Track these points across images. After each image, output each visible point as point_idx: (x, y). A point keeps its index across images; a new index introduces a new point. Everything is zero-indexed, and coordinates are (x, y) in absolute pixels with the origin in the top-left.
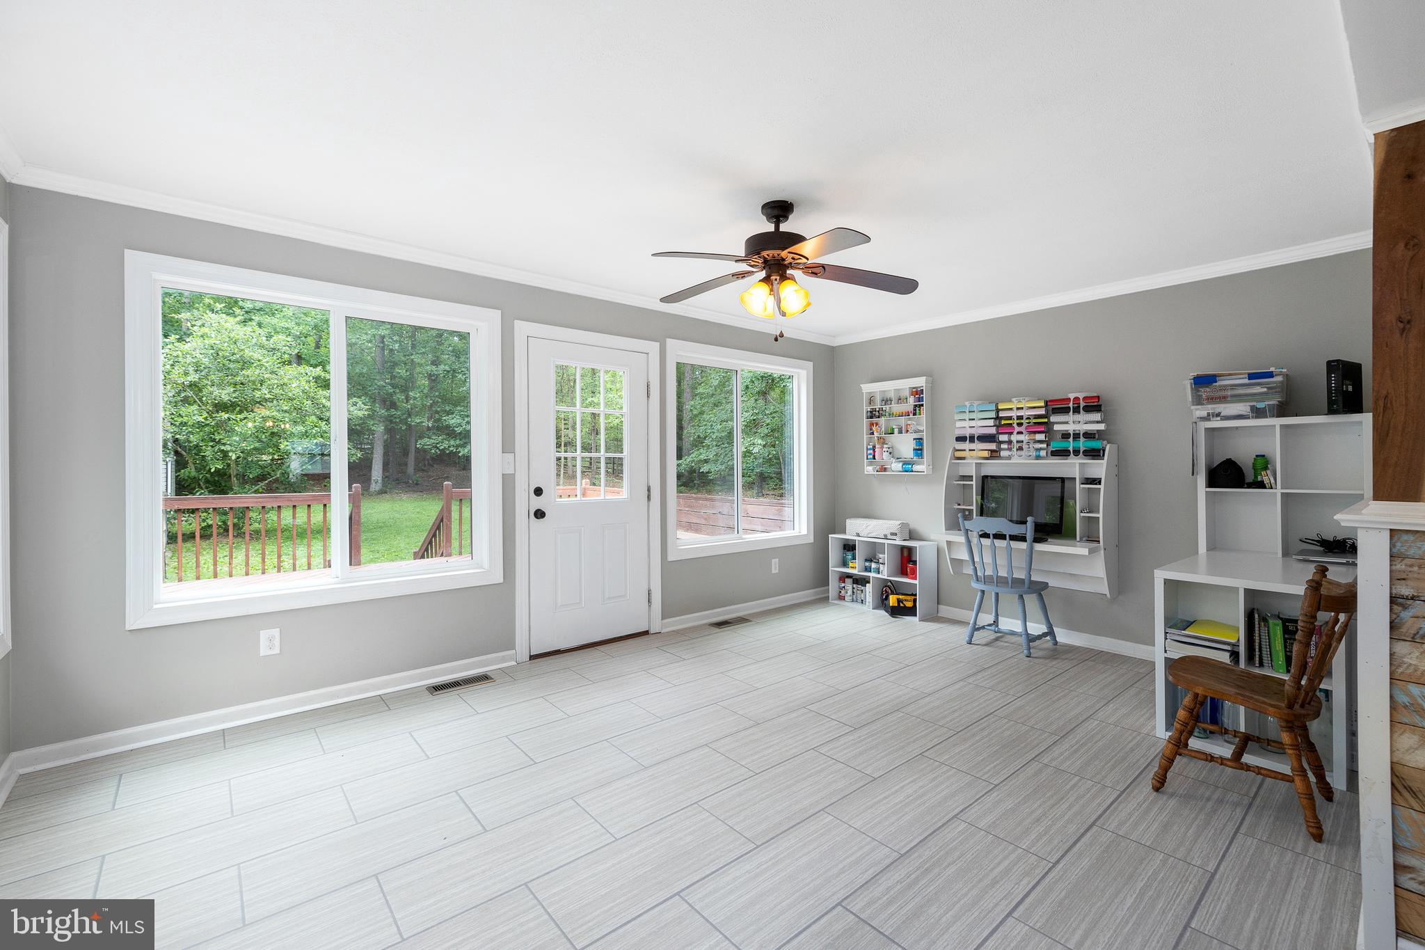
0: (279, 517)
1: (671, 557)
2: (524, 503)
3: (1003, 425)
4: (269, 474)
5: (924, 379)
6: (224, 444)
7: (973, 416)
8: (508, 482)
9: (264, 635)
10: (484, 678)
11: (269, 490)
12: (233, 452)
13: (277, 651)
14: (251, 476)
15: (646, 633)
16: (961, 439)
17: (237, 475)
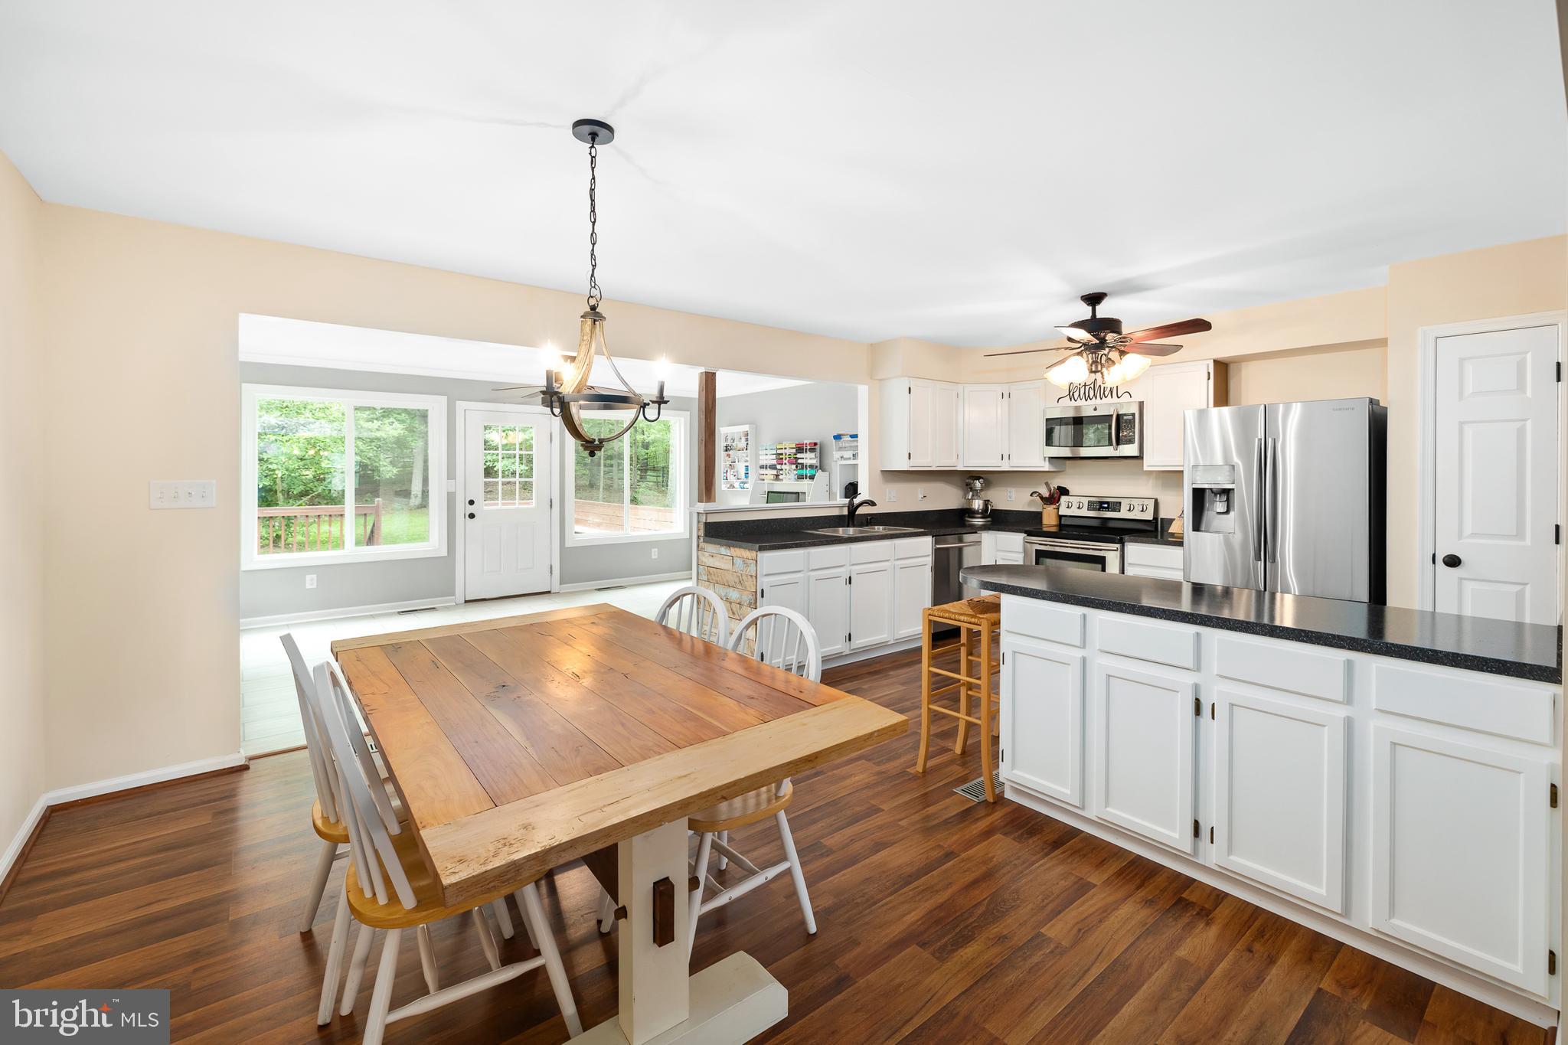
0: (319, 530)
1: (568, 544)
2: (461, 508)
3: (780, 458)
4: (311, 489)
5: (748, 426)
6: (271, 463)
7: (767, 452)
8: (451, 498)
9: (308, 577)
10: (434, 608)
11: (312, 503)
12: (279, 470)
13: (315, 586)
14: (295, 493)
15: (549, 592)
16: (762, 467)
17: (283, 490)
